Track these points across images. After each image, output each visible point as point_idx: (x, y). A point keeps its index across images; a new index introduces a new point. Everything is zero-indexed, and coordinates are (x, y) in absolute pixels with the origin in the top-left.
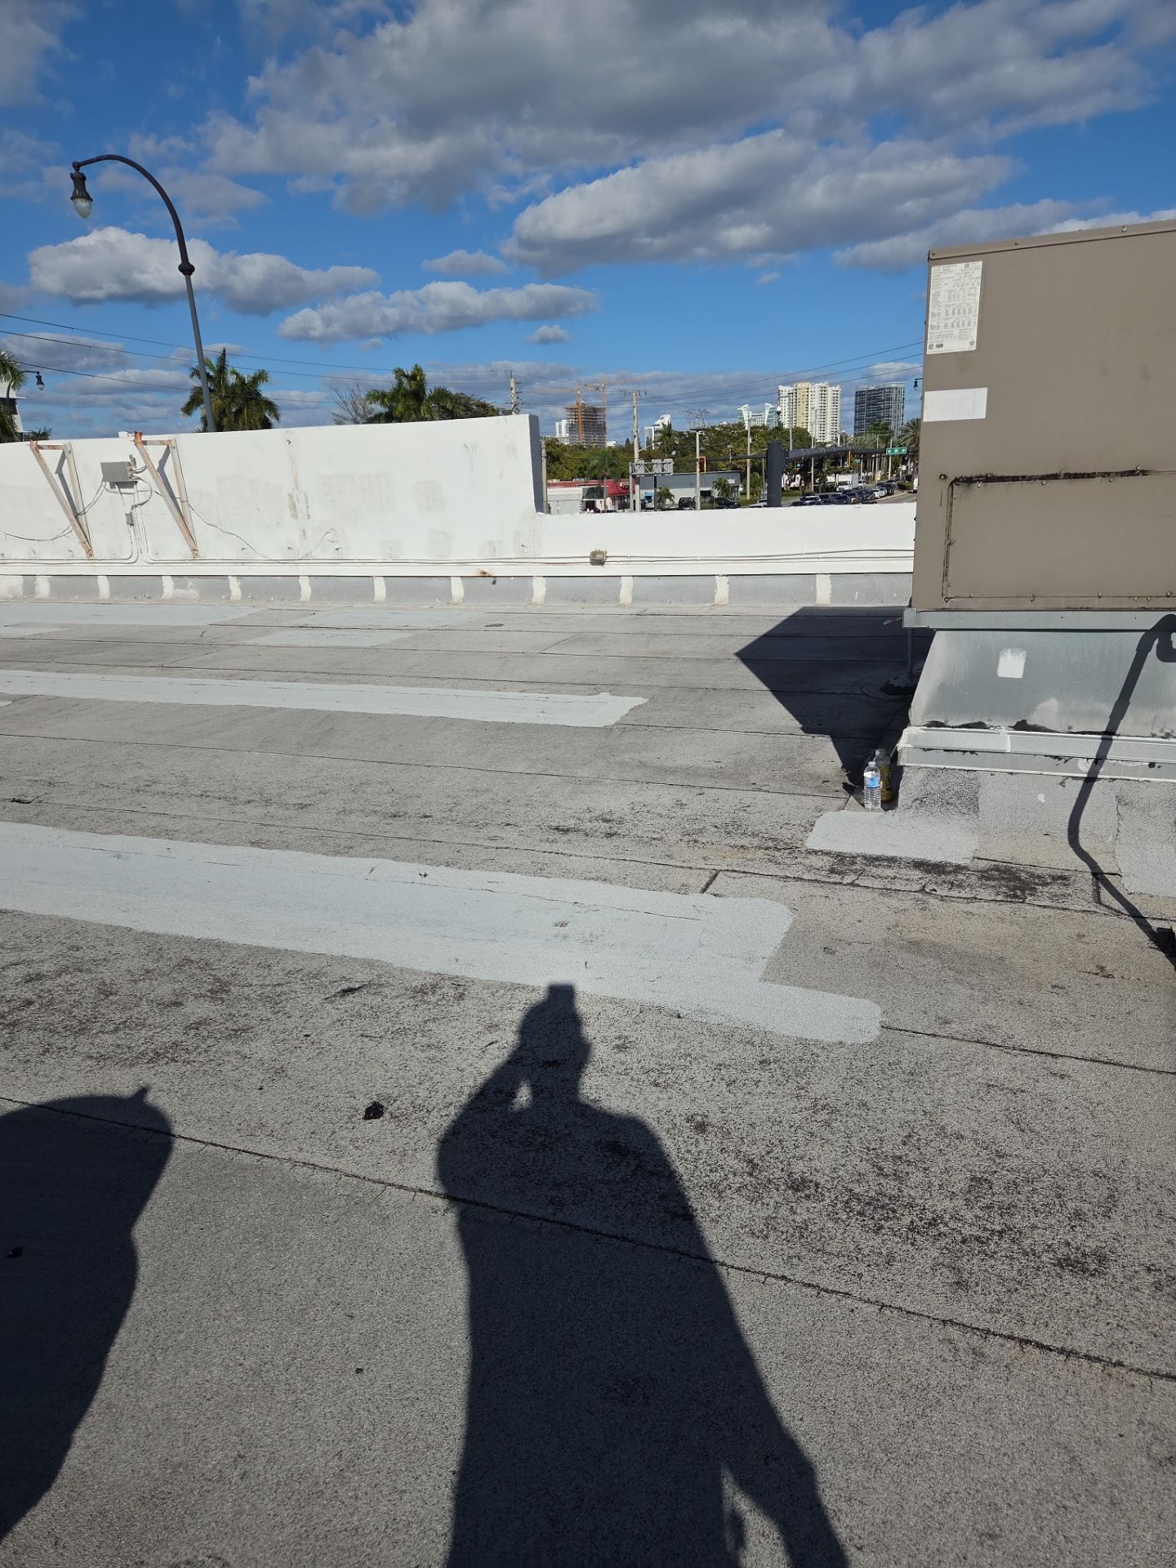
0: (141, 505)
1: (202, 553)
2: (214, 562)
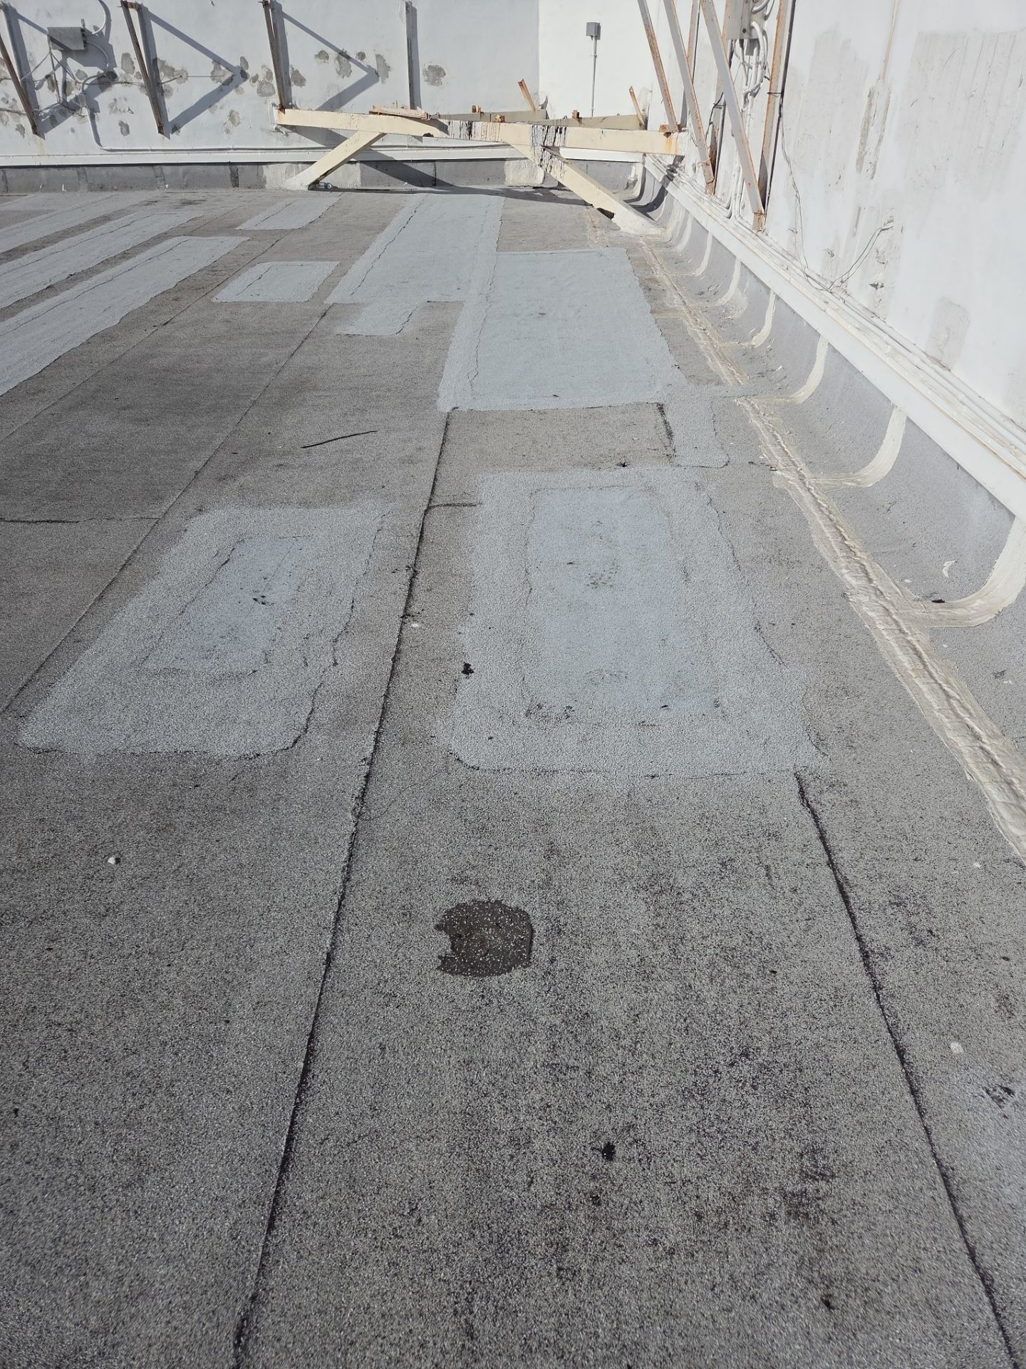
0: (754, 94)
1: (767, 223)
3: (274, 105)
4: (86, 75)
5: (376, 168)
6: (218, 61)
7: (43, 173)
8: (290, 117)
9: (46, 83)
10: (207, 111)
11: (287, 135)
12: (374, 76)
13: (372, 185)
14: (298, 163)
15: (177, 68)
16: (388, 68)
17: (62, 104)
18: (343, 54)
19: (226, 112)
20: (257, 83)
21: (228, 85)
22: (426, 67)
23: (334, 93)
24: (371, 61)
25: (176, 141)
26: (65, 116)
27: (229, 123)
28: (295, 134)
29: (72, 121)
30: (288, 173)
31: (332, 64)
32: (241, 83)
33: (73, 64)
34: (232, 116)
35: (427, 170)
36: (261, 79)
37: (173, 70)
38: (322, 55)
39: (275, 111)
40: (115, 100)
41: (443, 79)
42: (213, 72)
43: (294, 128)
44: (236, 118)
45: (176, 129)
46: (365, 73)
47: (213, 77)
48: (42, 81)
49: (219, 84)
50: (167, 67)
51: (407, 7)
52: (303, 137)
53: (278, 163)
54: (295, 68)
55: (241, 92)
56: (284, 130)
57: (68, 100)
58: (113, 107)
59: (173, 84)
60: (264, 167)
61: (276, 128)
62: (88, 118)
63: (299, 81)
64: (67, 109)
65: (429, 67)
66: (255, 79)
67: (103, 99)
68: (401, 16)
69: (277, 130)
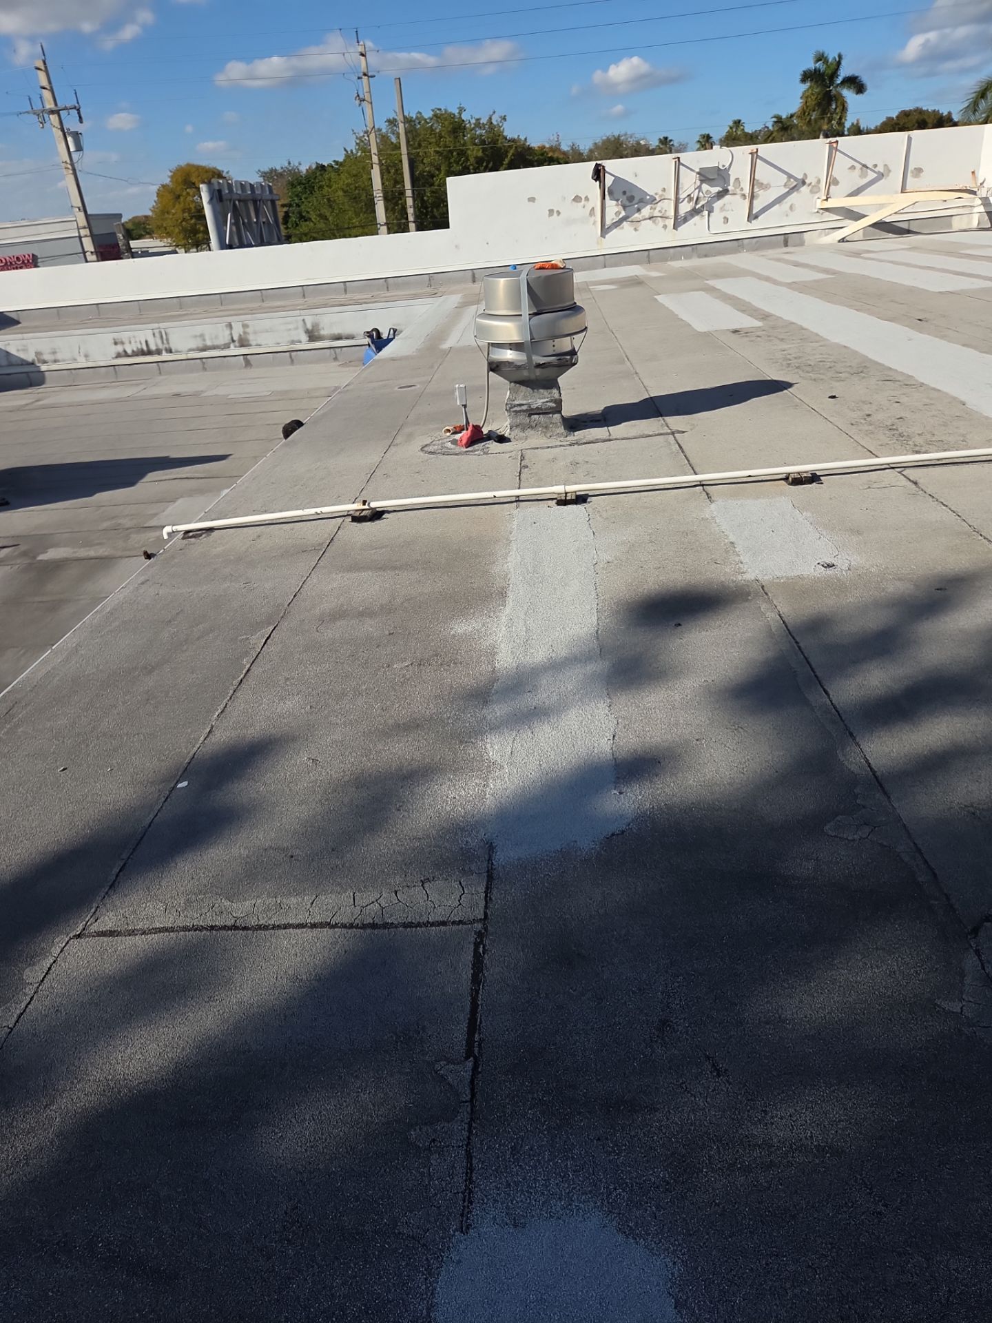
3: (819, 198)
4: (711, 192)
5: (877, 227)
6: (790, 176)
7: (672, 250)
8: (828, 203)
9: (686, 199)
10: (777, 206)
11: (823, 214)
12: (881, 176)
13: (870, 236)
14: (829, 229)
15: (765, 183)
16: (890, 171)
17: (693, 210)
18: (865, 166)
19: (789, 205)
20: (810, 187)
21: (794, 189)
22: (913, 169)
23: (856, 187)
24: (880, 169)
25: (756, 224)
26: (692, 216)
27: (789, 211)
28: (828, 213)
29: (697, 218)
30: (820, 236)
31: (857, 172)
32: (801, 187)
33: (705, 187)
34: (791, 208)
35: (904, 226)
36: (813, 184)
37: (762, 184)
38: (853, 168)
39: (819, 202)
40: (724, 205)
41: (921, 175)
42: (785, 184)
43: (827, 210)
44: (794, 208)
45: (756, 217)
46: (876, 175)
47: (785, 186)
48: (685, 198)
49: (788, 190)
50: (760, 183)
51: (908, 137)
52: (833, 214)
53: (813, 230)
54: (836, 176)
55: (801, 192)
56: (821, 211)
57: (697, 207)
58: (722, 209)
59: (761, 192)
60: (805, 234)
62: (707, 217)
63: (836, 183)
64: (695, 212)
66: (810, 184)
67: (717, 205)
68: (903, 142)
69: (818, 212)
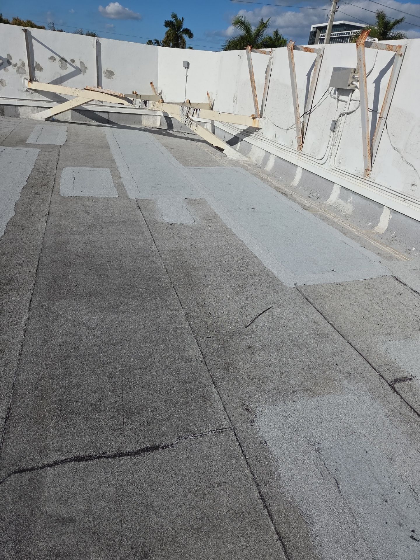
0: (348, 114)
1: (372, 174)
2: (380, 187)
3: (25, 79)
5: (79, 113)
8: (34, 85)
11: (32, 93)
12: (78, 71)
13: (77, 120)
14: (38, 107)
16: (86, 68)
18: (63, 59)
20: (16, 67)
21: (1, 66)
22: (105, 70)
23: (58, 76)
24: (78, 64)
28: (36, 93)
30: (32, 112)
31: (57, 63)
32: (7, 66)
35: (105, 116)
36: (19, 65)
38: (52, 58)
39: (26, 82)
41: (113, 77)
43: (36, 91)
44: (4, 83)
46: (74, 69)
51: (96, 42)
52: (41, 95)
53: (27, 106)
54: (38, 63)
55: (8, 70)
56: (31, 91)
60: (19, 107)
61: (26, 90)
63: (40, 69)
65: (107, 70)
66: (15, 65)
68: (93, 46)
69: (27, 91)
